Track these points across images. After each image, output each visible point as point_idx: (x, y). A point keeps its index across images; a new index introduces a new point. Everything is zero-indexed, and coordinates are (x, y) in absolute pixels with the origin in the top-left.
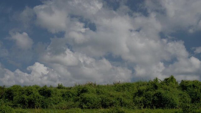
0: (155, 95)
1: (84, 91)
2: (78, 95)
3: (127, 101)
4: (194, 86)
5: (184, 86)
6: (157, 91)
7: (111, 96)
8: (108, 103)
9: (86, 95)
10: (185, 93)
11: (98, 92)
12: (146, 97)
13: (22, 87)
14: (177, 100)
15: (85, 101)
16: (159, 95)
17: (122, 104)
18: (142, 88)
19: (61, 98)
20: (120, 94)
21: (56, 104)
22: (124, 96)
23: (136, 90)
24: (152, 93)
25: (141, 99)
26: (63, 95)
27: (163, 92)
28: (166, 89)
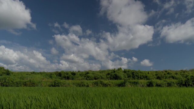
0: (115, 75)
1: (88, 73)
2: (86, 75)
3: (104, 77)
4: (129, 71)
5: (125, 71)
6: (115, 73)
7: (98, 75)
8: (97, 78)
9: (88, 75)
10: (125, 74)
11: (93, 74)
12: (111, 75)
13: (65, 71)
14: (122, 76)
15: (88, 77)
16: (116, 75)
17: (102, 78)
18: (109, 72)
19: (79, 76)
20: (101, 74)
21: (77, 78)
22: (103, 75)
23: (107, 73)
24: (113, 74)
25: (109, 76)
26: (80, 75)
27: (117, 73)
28: (118, 72)
